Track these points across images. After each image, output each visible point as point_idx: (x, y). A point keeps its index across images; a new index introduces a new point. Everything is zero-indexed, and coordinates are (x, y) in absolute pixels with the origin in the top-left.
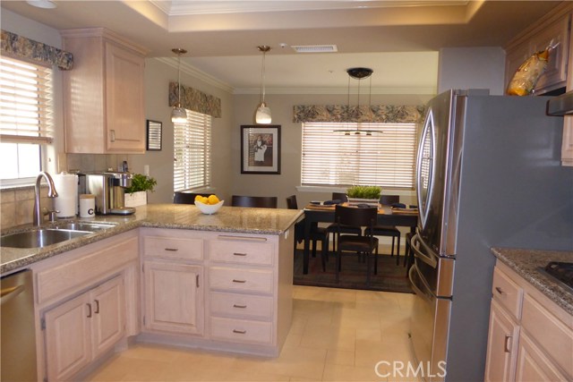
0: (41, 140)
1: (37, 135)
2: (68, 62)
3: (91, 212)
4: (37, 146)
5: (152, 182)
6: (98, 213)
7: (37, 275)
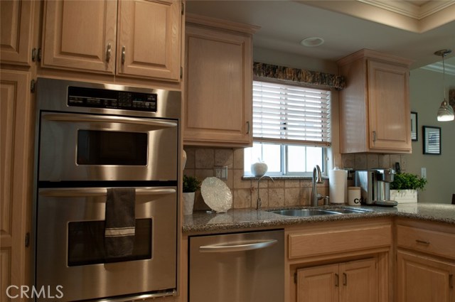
0: (323, 144)
1: (320, 140)
2: (340, 83)
3: (357, 201)
4: (320, 149)
5: (422, 181)
6: (364, 203)
7: (288, 236)
